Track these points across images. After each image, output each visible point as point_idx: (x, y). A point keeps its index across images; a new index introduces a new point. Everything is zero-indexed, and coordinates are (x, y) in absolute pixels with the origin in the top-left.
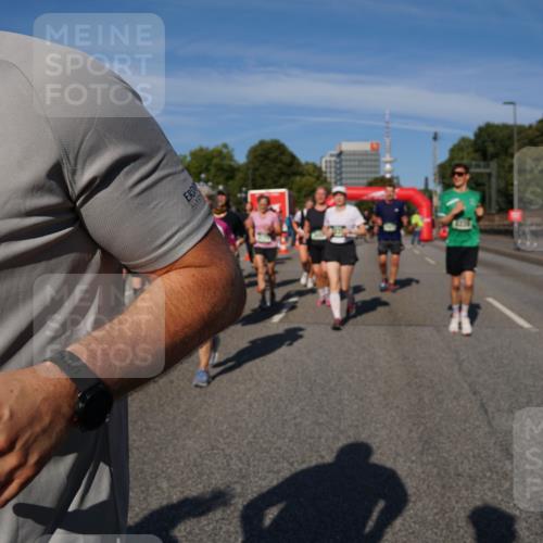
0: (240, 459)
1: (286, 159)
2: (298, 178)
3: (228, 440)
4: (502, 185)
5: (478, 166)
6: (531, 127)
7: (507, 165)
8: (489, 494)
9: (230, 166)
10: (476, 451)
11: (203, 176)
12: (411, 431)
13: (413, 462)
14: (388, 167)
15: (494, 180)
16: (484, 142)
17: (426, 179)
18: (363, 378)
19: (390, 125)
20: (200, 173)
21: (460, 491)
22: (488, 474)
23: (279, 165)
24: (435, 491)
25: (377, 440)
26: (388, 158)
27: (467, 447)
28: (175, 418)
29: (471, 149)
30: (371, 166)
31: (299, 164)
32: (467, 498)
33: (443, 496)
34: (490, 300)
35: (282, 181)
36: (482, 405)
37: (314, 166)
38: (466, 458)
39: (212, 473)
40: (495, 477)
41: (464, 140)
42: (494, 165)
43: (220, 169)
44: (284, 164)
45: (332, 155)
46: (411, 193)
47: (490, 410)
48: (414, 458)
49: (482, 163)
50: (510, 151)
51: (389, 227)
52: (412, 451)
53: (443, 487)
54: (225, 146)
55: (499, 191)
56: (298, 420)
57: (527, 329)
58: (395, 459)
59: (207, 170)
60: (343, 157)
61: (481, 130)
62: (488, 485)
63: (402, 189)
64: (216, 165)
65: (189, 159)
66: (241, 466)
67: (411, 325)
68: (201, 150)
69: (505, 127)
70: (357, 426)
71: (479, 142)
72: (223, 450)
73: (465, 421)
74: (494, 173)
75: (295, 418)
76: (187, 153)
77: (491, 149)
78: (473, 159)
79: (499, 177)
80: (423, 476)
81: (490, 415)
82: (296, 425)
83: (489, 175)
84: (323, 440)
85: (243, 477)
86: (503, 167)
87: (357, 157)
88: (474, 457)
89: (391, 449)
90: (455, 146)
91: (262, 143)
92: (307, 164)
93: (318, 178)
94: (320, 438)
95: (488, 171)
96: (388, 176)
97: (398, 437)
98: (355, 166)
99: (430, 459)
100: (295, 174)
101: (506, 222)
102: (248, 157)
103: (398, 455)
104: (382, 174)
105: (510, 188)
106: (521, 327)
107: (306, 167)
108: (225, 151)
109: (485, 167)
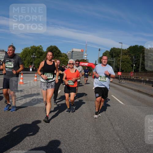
0: (48, 133)
1: (57, 51)
2: (60, 57)
3: (44, 128)
4: (116, 65)
5: (110, 59)
6: (125, 50)
7: (118, 59)
8: (114, 146)
9: (42, 52)
10: (110, 135)
11: (34, 54)
12: (93, 129)
13: (94, 137)
14: (85, 56)
15: (114, 63)
16: (112, 53)
17: (96, 61)
18: (80, 114)
19: (87, 45)
20: (33, 53)
21: (106, 144)
22: (113, 141)
23: (55, 53)
24: (100, 144)
25: (84, 130)
26: (86, 54)
27: (108, 134)
28: (29, 121)
29: (109, 54)
30: (81, 56)
31: (61, 53)
32: (108, 146)
33: (102, 145)
34: (113, 96)
35: (56, 57)
36: (111, 123)
37: (65, 54)
38: (107, 136)
39: (41, 136)
40: (115, 141)
41: (107, 51)
42: (114, 59)
43: (39, 52)
44: (57, 53)
45: (70, 52)
46: (92, 65)
47: (113, 125)
48: (94, 136)
49: (111, 58)
50: (119, 56)
51: (86, 74)
52: (94, 134)
53: (102, 143)
54: (41, 46)
55: (115, 66)
56: (63, 124)
57: (122, 104)
58: (89, 135)
59: (35, 52)
60: (73, 53)
61: (112, 49)
62: (113, 143)
63: (89, 63)
64: (38, 51)
65: (30, 48)
66: (48, 135)
67: (92, 101)
68: (34, 46)
69: (119, 49)
70: (79, 127)
71: (111, 52)
72: (43, 130)
73: (107, 127)
74: (114, 61)
75: (62, 123)
76: (30, 47)
77: (114, 55)
78: (109, 57)
79: (116, 62)
80: (97, 140)
81: (114, 126)
82: (62, 125)
83: (113, 62)
84: (70, 129)
85: (49, 138)
86: (117, 60)
87: (77, 53)
88: (110, 136)
89: (88, 133)
90: (104, 53)
91: (51, 46)
92: (63, 53)
93: (66, 58)
94: (69, 129)
95: (113, 60)
96: (85, 59)
97: (90, 130)
98: (76, 55)
99: (98, 136)
100: (60, 56)
101: (117, 75)
102: (47, 50)
103: (90, 134)
104: (84, 58)
105: (118, 66)
106: (121, 104)
107: (63, 54)
108: (41, 47)
109: (112, 60)
